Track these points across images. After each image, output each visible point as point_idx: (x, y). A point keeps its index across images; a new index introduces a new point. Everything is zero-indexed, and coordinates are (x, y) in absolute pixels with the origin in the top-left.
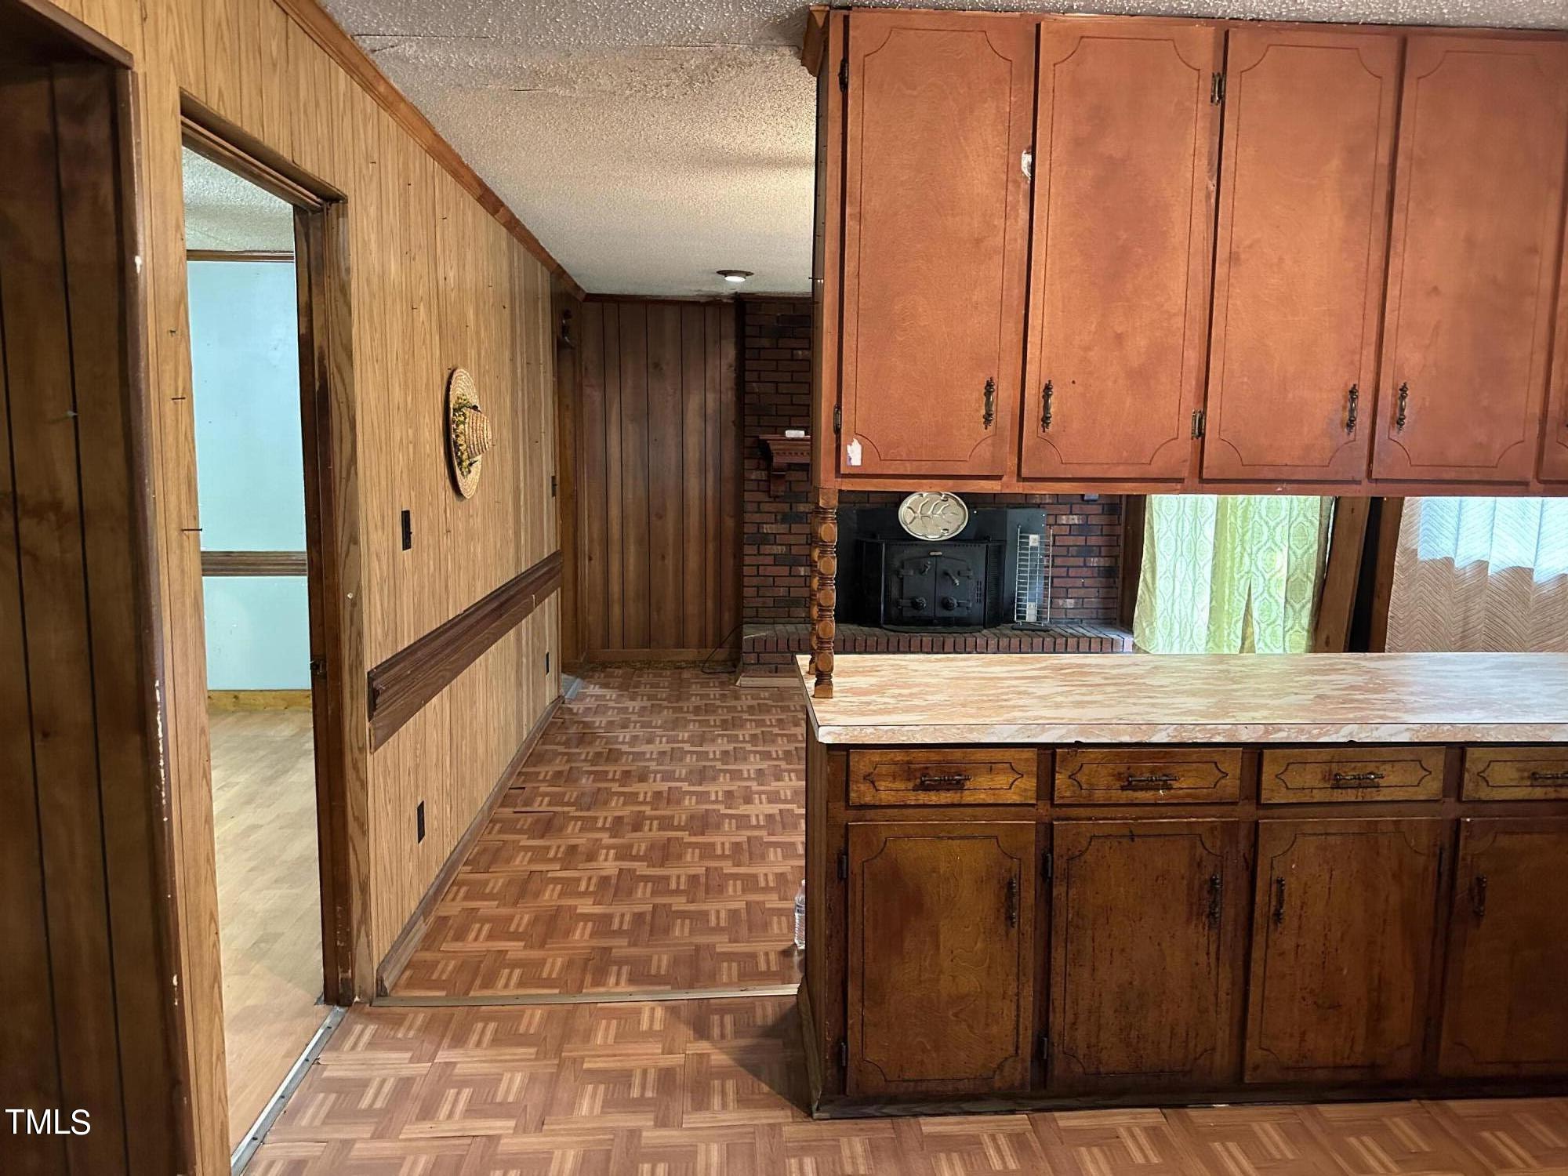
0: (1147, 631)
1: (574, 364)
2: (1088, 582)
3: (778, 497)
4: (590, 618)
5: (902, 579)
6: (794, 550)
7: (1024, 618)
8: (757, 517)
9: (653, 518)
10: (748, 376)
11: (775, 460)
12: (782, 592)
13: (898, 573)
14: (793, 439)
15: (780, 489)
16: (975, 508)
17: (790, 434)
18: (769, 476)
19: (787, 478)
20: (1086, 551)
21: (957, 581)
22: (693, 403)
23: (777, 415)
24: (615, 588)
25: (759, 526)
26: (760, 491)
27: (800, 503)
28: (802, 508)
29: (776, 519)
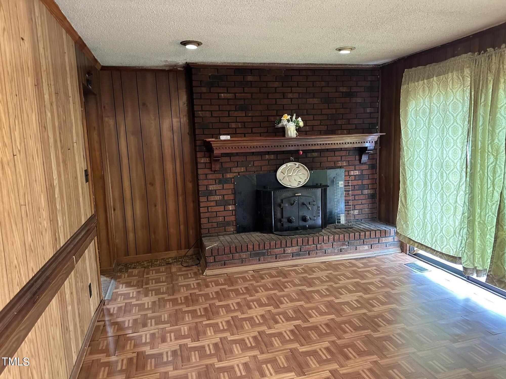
0: (404, 226)
1: (97, 104)
2: (364, 202)
3: (216, 171)
4: (117, 241)
5: (282, 208)
6: (226, 197)
7: (340, 222)
8: (205, 182)
9: (149, 186)
10: (196, 108)
11: (215, 152)
12: (221, 219)
13: (280, 206)
14: (224, 141)
15: (217, 166)
16: (312, 170)
17: (223, 138)
18: (210, 160)
19: (220, 161)
20: (362, 187)
21: (310, 208)
22: (166, 125)
23: (212, 128)
24: (130, 224)
25: (207, 186)
26: (206, 168)
27: (228, 173)
28: (229, 176)
29: (216, 182)
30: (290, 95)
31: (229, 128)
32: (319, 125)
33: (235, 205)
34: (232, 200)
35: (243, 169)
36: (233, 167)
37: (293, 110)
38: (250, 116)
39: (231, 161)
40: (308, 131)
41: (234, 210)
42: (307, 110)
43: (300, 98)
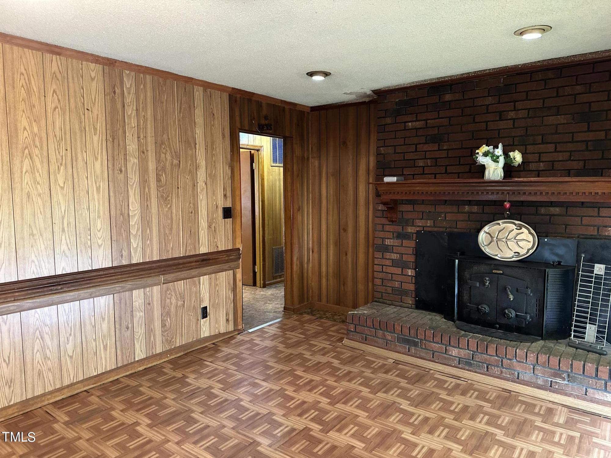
3: (395, 221)
5: (470, 288)
6: (405, 257)
7: (583, 338)
8: (381, 234)
12: (397, 284)
13: (467, 283)
15: (396, 216)
16: (542, 236)
19: (400, 209)
25: (383, 239)
26: (384, 218)
27: (409, 226)
28: (410, 230)
29: (393, 236)
30: (512, 114)
31: (415, 167)
32: (567, 161)
33: (415, 269)
34: (413, 262)
35: (429, 223)
36: (416, 219)
37: (515, 137)
38: (444, 150)
39: (414, 211)
40: (542, 170)
41: (413, 276)
42: (543, 135)
43: (530, 118)
